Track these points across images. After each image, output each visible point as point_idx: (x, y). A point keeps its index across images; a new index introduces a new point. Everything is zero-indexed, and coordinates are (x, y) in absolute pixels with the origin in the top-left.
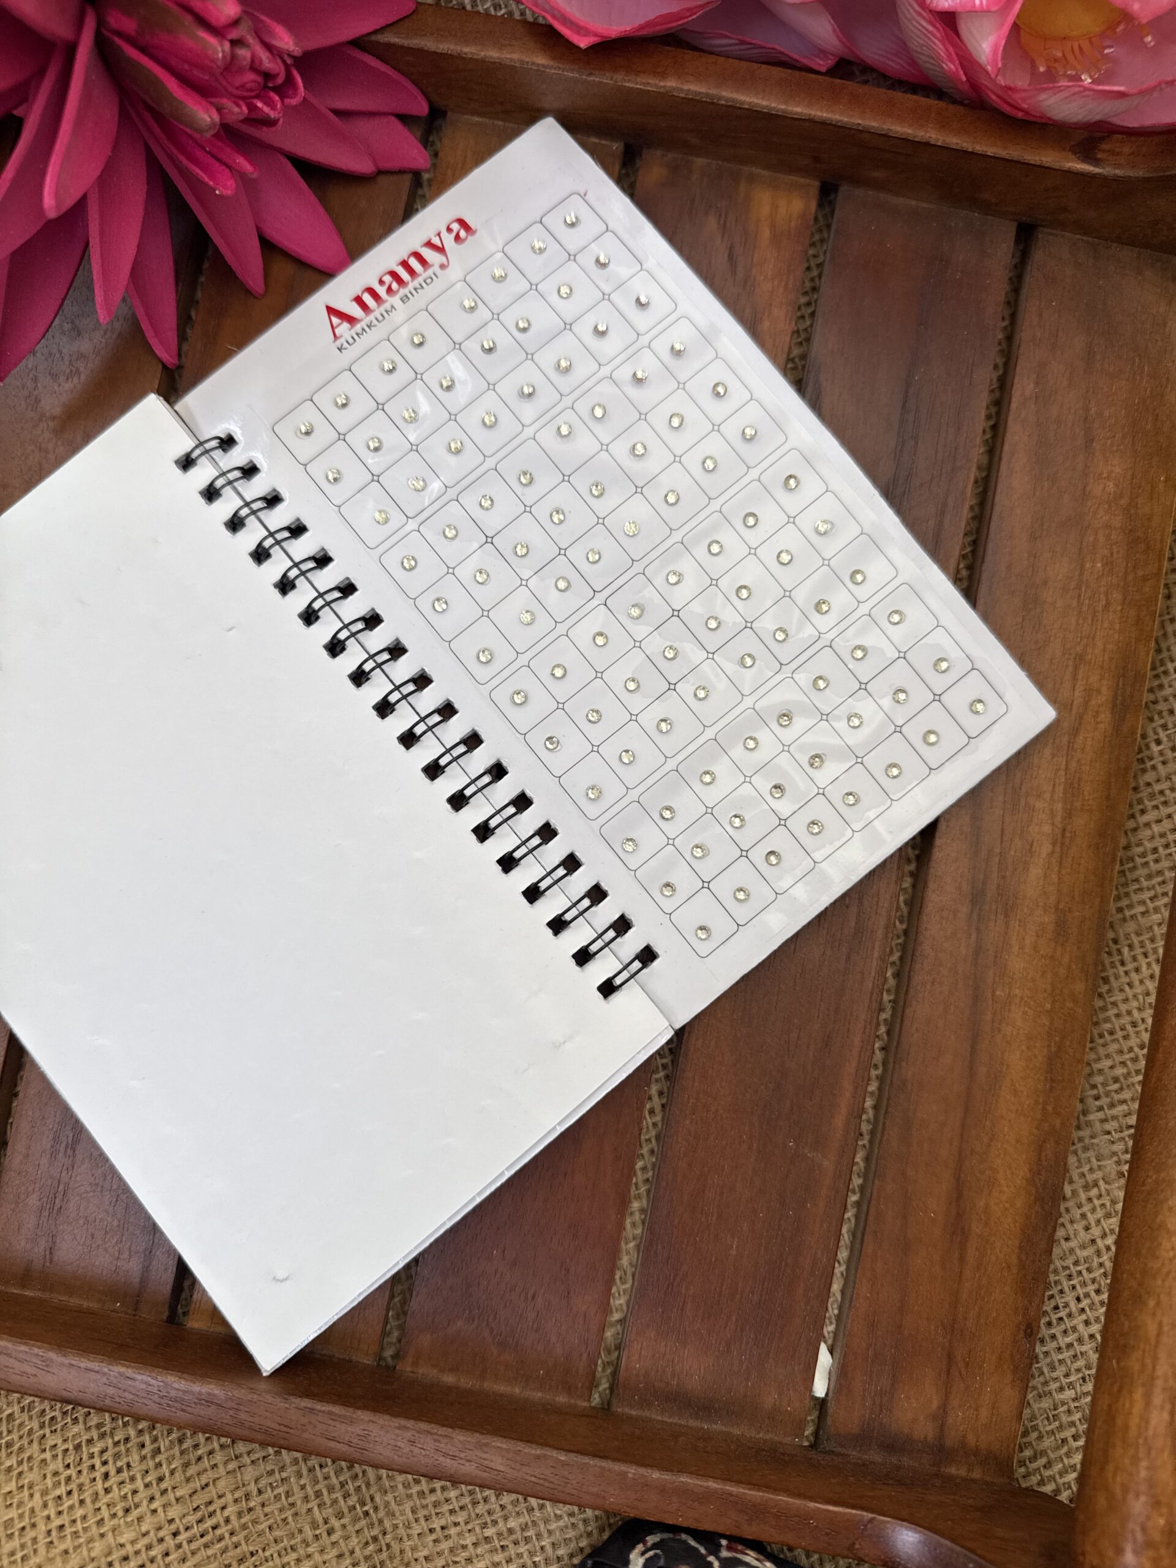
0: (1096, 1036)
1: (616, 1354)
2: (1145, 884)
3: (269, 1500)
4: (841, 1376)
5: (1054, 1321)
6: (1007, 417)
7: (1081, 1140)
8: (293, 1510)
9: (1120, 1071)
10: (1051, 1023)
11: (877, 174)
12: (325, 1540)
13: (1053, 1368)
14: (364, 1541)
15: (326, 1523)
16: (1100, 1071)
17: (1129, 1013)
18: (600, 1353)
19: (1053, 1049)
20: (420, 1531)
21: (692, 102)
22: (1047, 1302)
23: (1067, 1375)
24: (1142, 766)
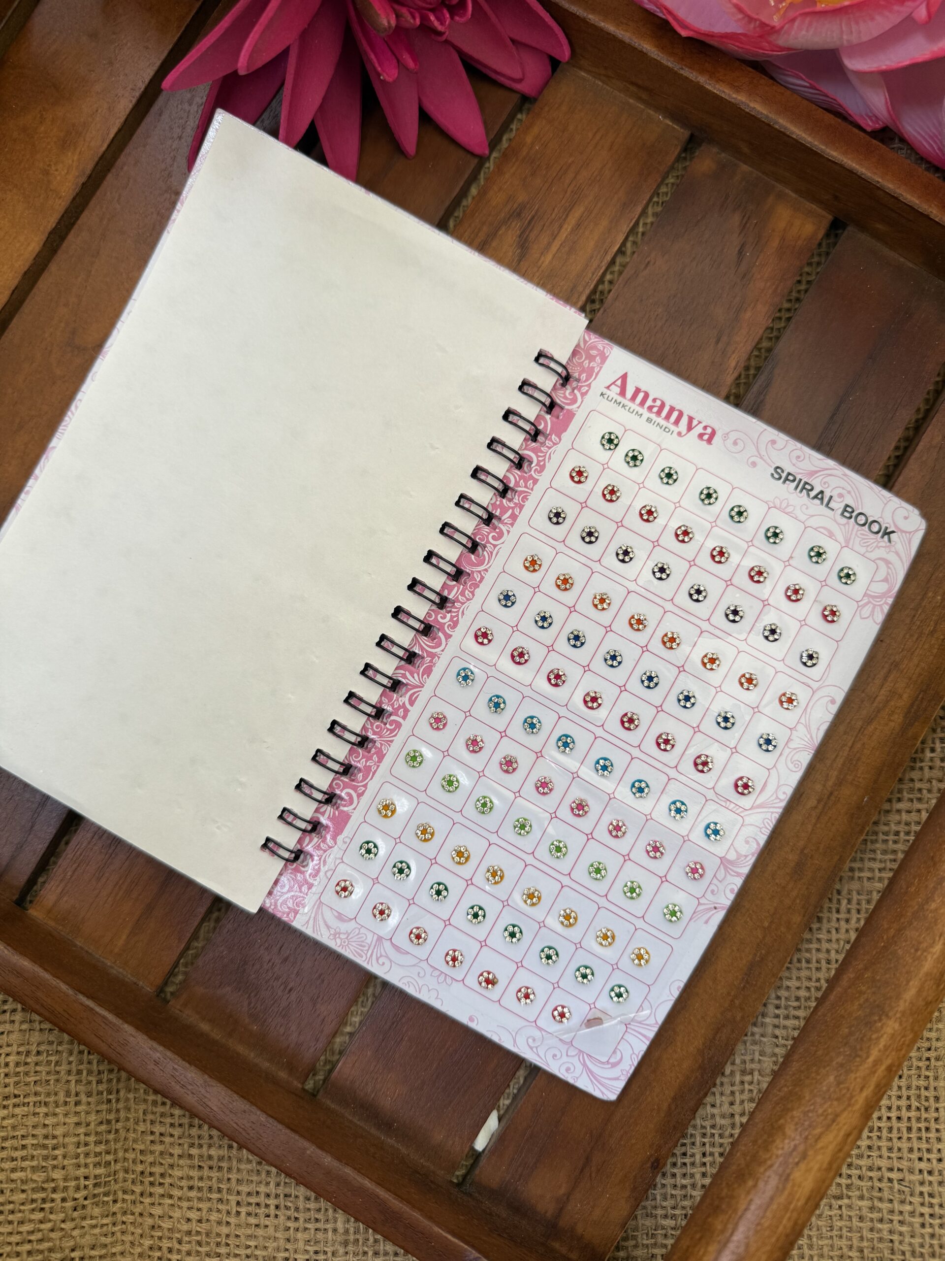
0: (795, 960)
1: (338, 1057)
2: (879, 856)
3: (42, 1062)
4: (499, 1141)
5: (679, 1164)
6: (911, 455)
7: (753, 1034)
8: (56, 1077)
9: (803, 993)
10: (764, 938)
11: (879, 226)
12: (71, 1107)
13: (665, 1199)
14: (100, 1120)
15: (77, 1095)
16: (788, 988)
17: (828, 951)
18: (326, 1050)
19: (757, 959)
20: (143, 1130)
21: (753, 118)
22: (679, 1148)
23: (674, 1208)
24: (912, 764)
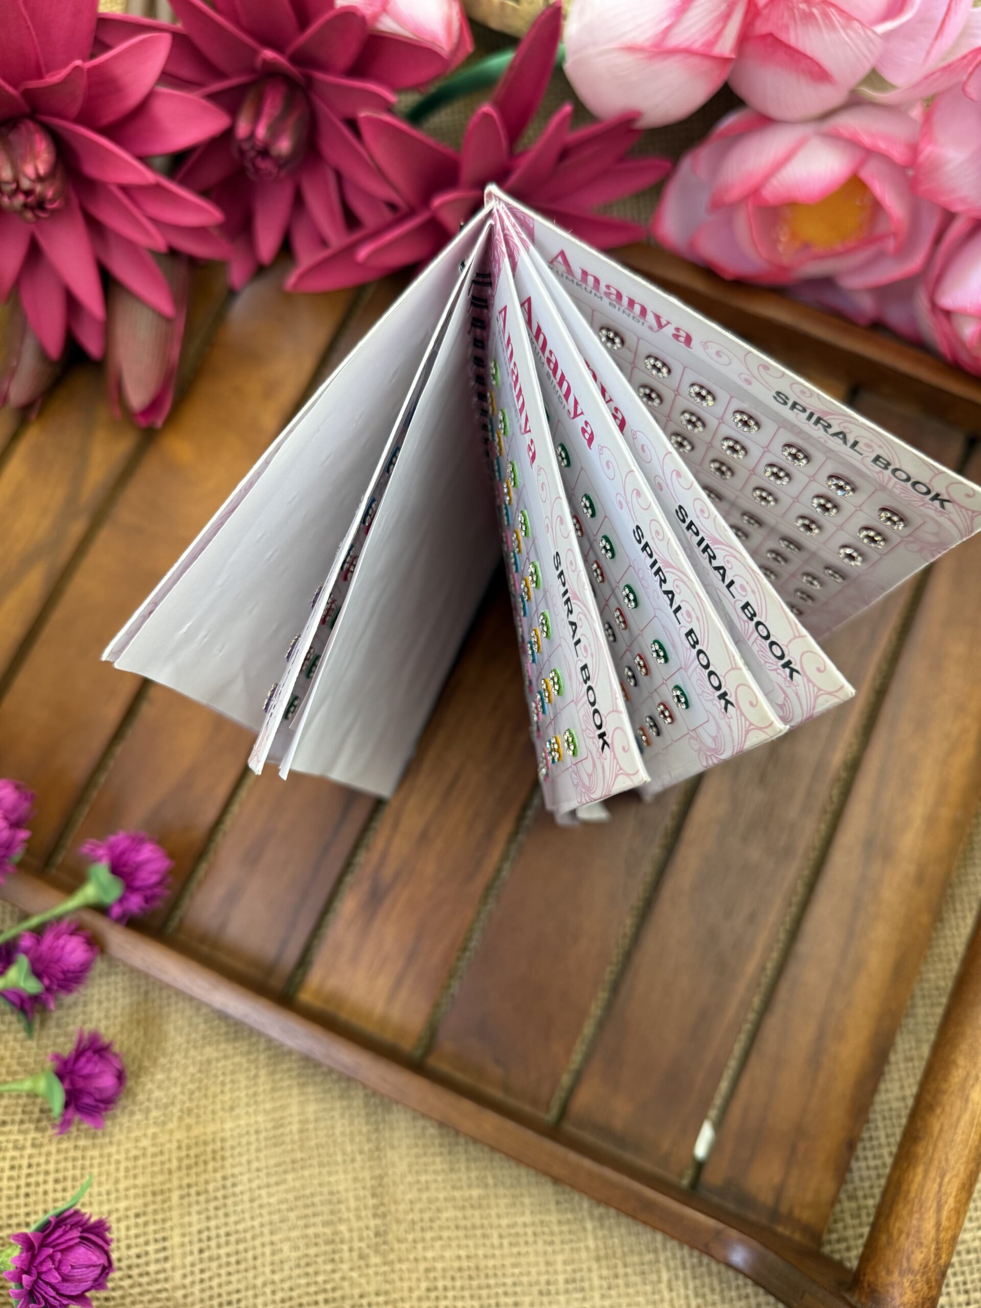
4: (716, 1146)
10: (901, 937)
11: (885, 390)
19: (900, 958)
22: (865, 1132)
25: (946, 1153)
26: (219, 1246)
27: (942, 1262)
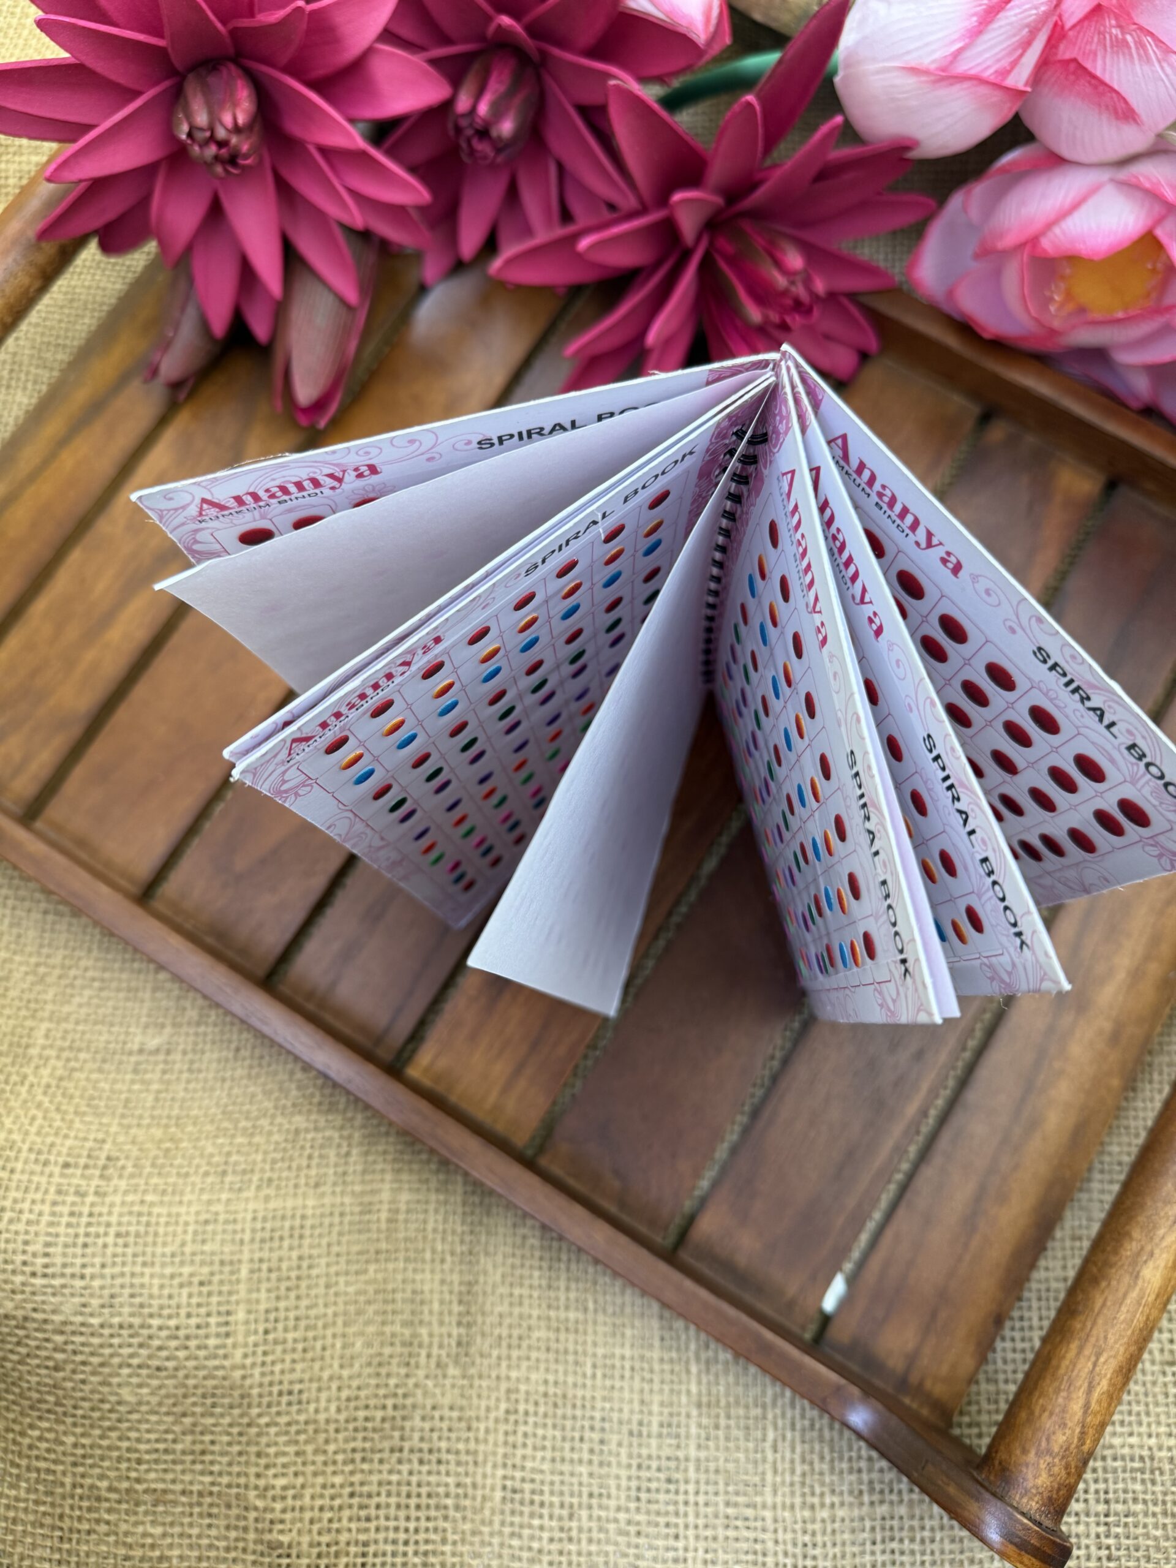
0: (1116, 1126)
4: (847, 1301)
7: (1079, 1200)
10: (1086, 1100)
11: (1149, 486)
13: (1005, 1363)
16: (1111, 1153)
19: (1082, 1120)
21: (1040, 398)
22: (1016, 1311)
25: (1106, 1331)
26: (286, 1330)
27: (1086, 1448)
